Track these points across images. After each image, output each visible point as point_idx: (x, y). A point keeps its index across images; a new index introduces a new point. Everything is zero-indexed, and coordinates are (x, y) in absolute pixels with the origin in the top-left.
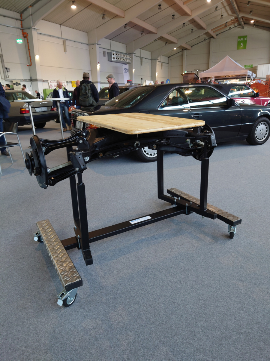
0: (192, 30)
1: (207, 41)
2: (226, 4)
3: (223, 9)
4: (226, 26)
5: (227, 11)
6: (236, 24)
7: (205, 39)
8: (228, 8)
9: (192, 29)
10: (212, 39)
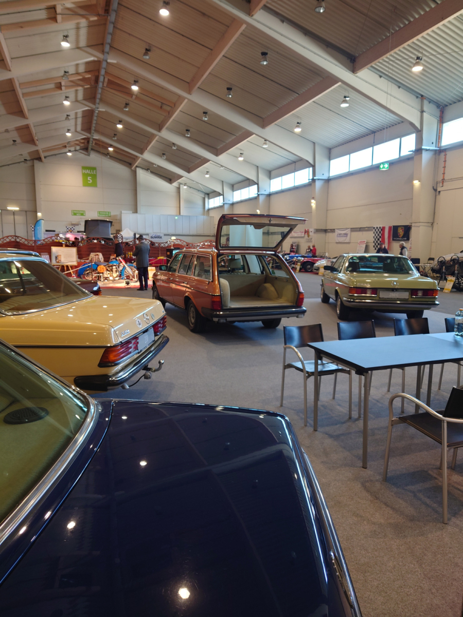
0: (14, 141)
1: (29, 163)
2: (80, 115)
3: (74, 120)
4: (65, 147)
5: (76, 125)
6: (78, 148)
7: (25, 160)
8: (80, 121)
9: (14, 139)
10: (36, 162)
